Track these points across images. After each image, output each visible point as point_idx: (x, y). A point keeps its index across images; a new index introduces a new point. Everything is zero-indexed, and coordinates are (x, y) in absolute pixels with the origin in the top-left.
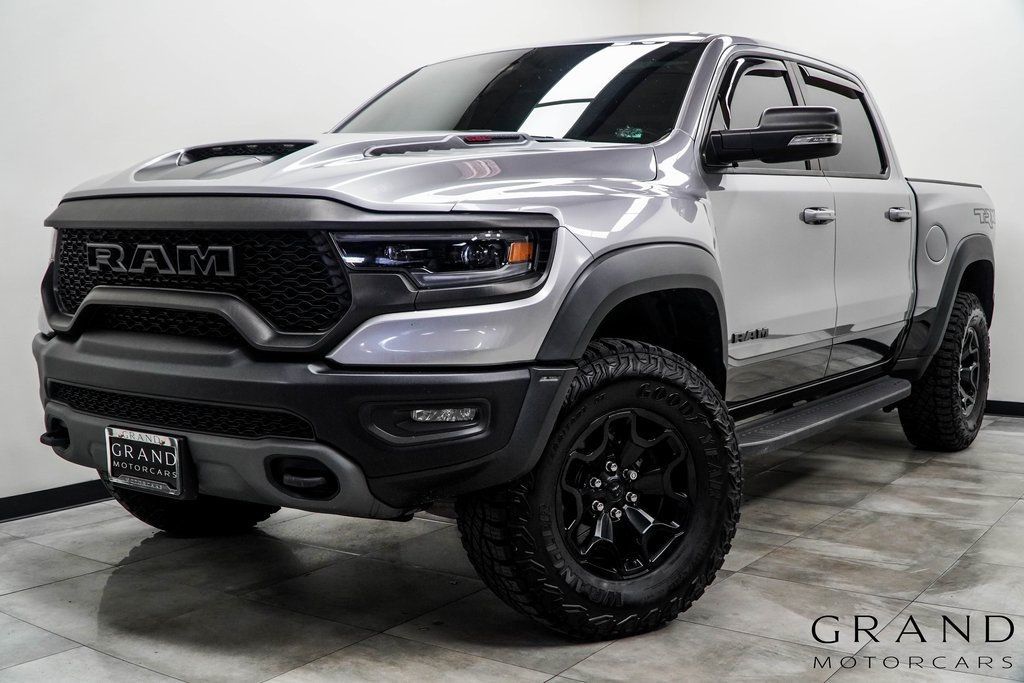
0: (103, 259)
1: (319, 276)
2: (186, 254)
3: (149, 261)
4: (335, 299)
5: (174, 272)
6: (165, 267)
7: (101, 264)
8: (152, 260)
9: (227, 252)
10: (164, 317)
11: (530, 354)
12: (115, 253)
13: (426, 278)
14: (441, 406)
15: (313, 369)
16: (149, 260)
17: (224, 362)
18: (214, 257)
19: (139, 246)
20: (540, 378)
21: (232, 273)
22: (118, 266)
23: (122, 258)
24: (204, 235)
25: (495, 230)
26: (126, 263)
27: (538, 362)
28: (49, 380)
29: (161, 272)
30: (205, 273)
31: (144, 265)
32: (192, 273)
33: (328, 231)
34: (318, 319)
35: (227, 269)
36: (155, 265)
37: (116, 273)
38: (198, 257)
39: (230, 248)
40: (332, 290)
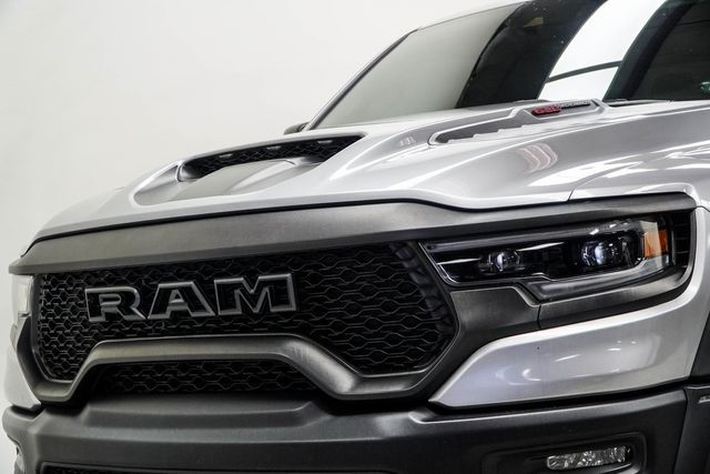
0: (110, 307)
1: (409, 299)
2: (227, 290)
3: (177, 303)
4: (433, 327)
5: (212, 313)
6: (198, 307)
7: (107, 314)
8: (181, 300)
9: (284, 281)
10: (197, 371)
11: (683, 371)
12: (127, 298)
13: (546, 287)
14: (579, 449)
15: (416, 417)
16: (176, 301)
17: (291, 420)
18: (266, 290)
19: (161, 285)
20: (699, 399)
21: (293, 308)
22: (133, 313)
23: (137, 302)
24: (249, 263)
25: (622, 218)
26: (144, 308)
27: (692, 380)
28: (44, 464)
29: (193, 315)
30: (256, 311)
31: (169, 309)
32: (238, 311)
33: (417, 241)
34: (411, 354)
35: (287, 302)
36: (186, 308)
37: (127, 323)
38: (244, 291)
39: (288, 275)
40: (429, 315)
